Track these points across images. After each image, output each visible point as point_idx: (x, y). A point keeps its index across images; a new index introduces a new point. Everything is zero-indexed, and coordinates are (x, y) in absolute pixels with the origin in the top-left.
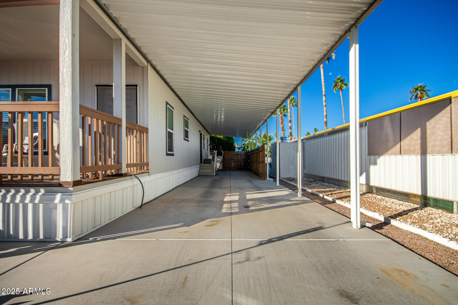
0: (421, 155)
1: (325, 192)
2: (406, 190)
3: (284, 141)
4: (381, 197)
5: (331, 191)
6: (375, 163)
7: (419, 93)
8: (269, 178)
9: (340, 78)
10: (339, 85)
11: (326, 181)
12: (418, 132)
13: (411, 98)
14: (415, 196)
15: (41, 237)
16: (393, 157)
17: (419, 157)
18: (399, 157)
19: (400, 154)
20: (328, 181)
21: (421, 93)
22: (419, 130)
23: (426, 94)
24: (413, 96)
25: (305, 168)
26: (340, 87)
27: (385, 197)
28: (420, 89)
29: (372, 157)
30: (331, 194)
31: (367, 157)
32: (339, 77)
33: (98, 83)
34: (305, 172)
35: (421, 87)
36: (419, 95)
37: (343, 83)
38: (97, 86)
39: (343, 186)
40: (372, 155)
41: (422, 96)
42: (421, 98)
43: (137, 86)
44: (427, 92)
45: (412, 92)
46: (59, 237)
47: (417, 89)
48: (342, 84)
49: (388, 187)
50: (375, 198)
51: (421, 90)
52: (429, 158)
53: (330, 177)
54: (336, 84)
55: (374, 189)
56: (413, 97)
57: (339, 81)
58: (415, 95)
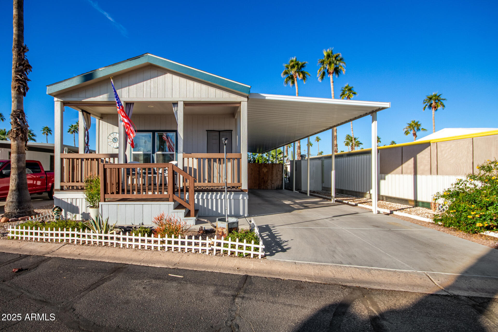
0: (414, 175)
1: (349, 199)
2: (406, 197)
3: (304, 158)
4: (389, 202)
5: (352, 199)
6: (384, 179)
7: (433, 102)
8: (295, 190)
9: (348, 86)
10: (347, 94)
11: (344, 193)
12: (412, 160)
13: (425, 107)
14: (411, 201)
15: (233, 214)
16: (397, 176)
17: (413, 176)
18: (401, 175)
19: (402, 174)
20: (347, 193)
21: (436, 103)
22: (412, 159)
23: (440, 104)
24: (426, 105)
25: (324, 182)
26: (348, 96)
27: (392, 202)
28: (434, 98)
29: (383, 175)
30: (353, 201)
31: (379, 175)
32: (346, 85)
33: (207, 130)
34: (323, 186)
35: (435, 96)
36: (434, 104)
37: (351, 91)
38: (207, 131)
39: (360, 196)
40: (383, 173)
41: (436, 106)
42: (435, 107)
43: (232, 131)
44: (442, 101)
45: (425, 101)
46: (241, 214)
47: (431, 99)
48: (350, 93)
49: (394, 196)
50: (385, 203)
51: (435, 100)
52: (419, 177)
53: (349, 189)
54: (343, 92)
55: (384, 197)
56: (427, 107)
57: (347, 89)
58: (428, 104)
